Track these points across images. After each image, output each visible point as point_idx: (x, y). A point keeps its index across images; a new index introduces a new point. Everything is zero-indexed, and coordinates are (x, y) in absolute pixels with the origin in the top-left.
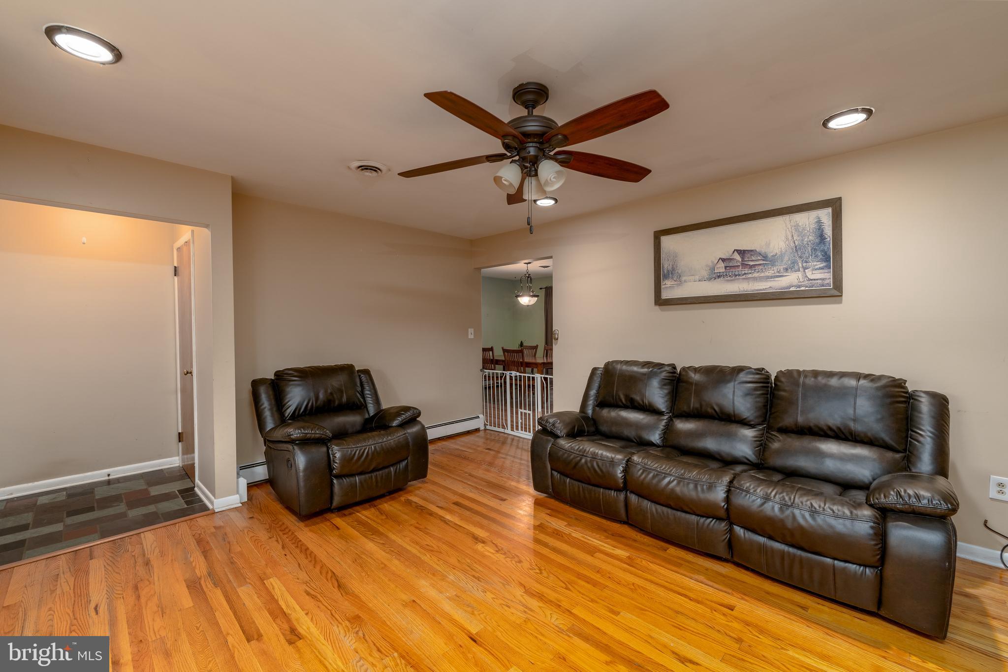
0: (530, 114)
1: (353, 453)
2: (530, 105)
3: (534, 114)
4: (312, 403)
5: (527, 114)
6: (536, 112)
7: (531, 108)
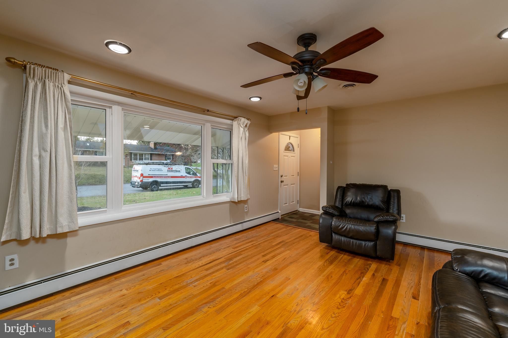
0: (307, 50)
1: (339, 224)
2: (307, 45)
3: (309, 50)
4: (354, 200)
5: (305, 50)
6: (310, 49)
7: (307, 47)
